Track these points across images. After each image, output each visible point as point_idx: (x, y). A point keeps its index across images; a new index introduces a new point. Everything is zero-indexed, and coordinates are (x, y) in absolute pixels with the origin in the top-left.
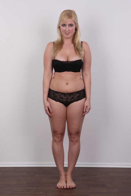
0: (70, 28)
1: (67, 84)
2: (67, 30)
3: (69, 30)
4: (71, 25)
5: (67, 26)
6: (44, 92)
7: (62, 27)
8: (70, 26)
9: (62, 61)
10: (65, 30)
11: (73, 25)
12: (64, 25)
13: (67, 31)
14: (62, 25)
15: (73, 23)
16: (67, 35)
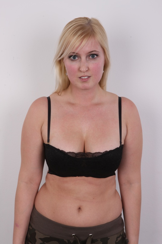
0: (92, 64)
1: (80, 208)
2: (83, 69)
3: (88, 70)
4: (93, 55)
5: (83, 58)
6: (16, 225)
7: (68, 63)
8: (91, 57)
9: (70, 153)
10: (79, 70)
11: (97, 55)
12: (74, 56)
13: (84, 72)
14: (70, 57)
15: (99, 50)
16: (85, 81)
